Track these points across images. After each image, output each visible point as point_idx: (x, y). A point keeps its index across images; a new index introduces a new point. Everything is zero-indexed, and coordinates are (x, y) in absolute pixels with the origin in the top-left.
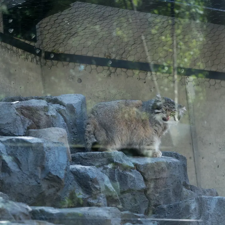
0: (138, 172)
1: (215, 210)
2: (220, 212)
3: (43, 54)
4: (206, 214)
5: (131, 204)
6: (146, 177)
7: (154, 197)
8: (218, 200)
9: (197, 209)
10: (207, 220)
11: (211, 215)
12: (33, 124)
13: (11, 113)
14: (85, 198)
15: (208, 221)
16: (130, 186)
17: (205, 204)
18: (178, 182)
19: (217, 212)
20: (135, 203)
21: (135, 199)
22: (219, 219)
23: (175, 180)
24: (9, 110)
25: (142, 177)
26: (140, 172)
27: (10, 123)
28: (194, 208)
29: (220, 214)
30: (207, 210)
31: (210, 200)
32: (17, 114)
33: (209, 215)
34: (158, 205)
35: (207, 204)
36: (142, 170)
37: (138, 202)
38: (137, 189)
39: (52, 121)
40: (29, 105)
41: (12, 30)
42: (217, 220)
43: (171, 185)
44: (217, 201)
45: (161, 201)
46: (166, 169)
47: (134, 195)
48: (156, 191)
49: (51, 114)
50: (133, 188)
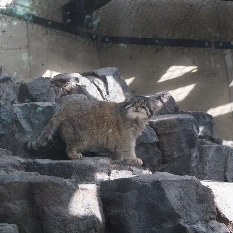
0: (151, 128)
1: (213, 157)
2: (217, 158)
3: (100, 39)
4: (204, 161)
5: (144, 156)
6: (159, 132)
7: (167, 149)
8: (217, 148)
9: (198, 156)
10: (205, 165)
11: (209, 161)
12: (65, 93)
13: (45, 85)
14: (96, 152)
15: (206, 167)
16: (142, 140)
17: (205, 152)
18: (191, 135)
19: (215, 159)
20: (148, 155)
21: (147, 151)
22: (216, 164)
23: (187, 134)
24: (44, 83)
25: (155, 132)
26: (153, 128)
27: (45, 94)
28: (195, 156)
29: (217, 160)
30: (206, 157)
31: (209, 149)
32: (51, 86)
33: (207, 161)
34: (171, 156)
35: (206, 151)
36: (155, 126)
37: (151, 153)
38: (149, 143)
39: (82, 90)
40: (62, 78)
41: (70, 20)
42: (214, 166)
43: (184, 138)
44: (215, 148)
45: (174, 152)
46: (178, 125)
47: (147, 148)
48: (169, 144)
49: (81, 84)
50: (145, 142)
